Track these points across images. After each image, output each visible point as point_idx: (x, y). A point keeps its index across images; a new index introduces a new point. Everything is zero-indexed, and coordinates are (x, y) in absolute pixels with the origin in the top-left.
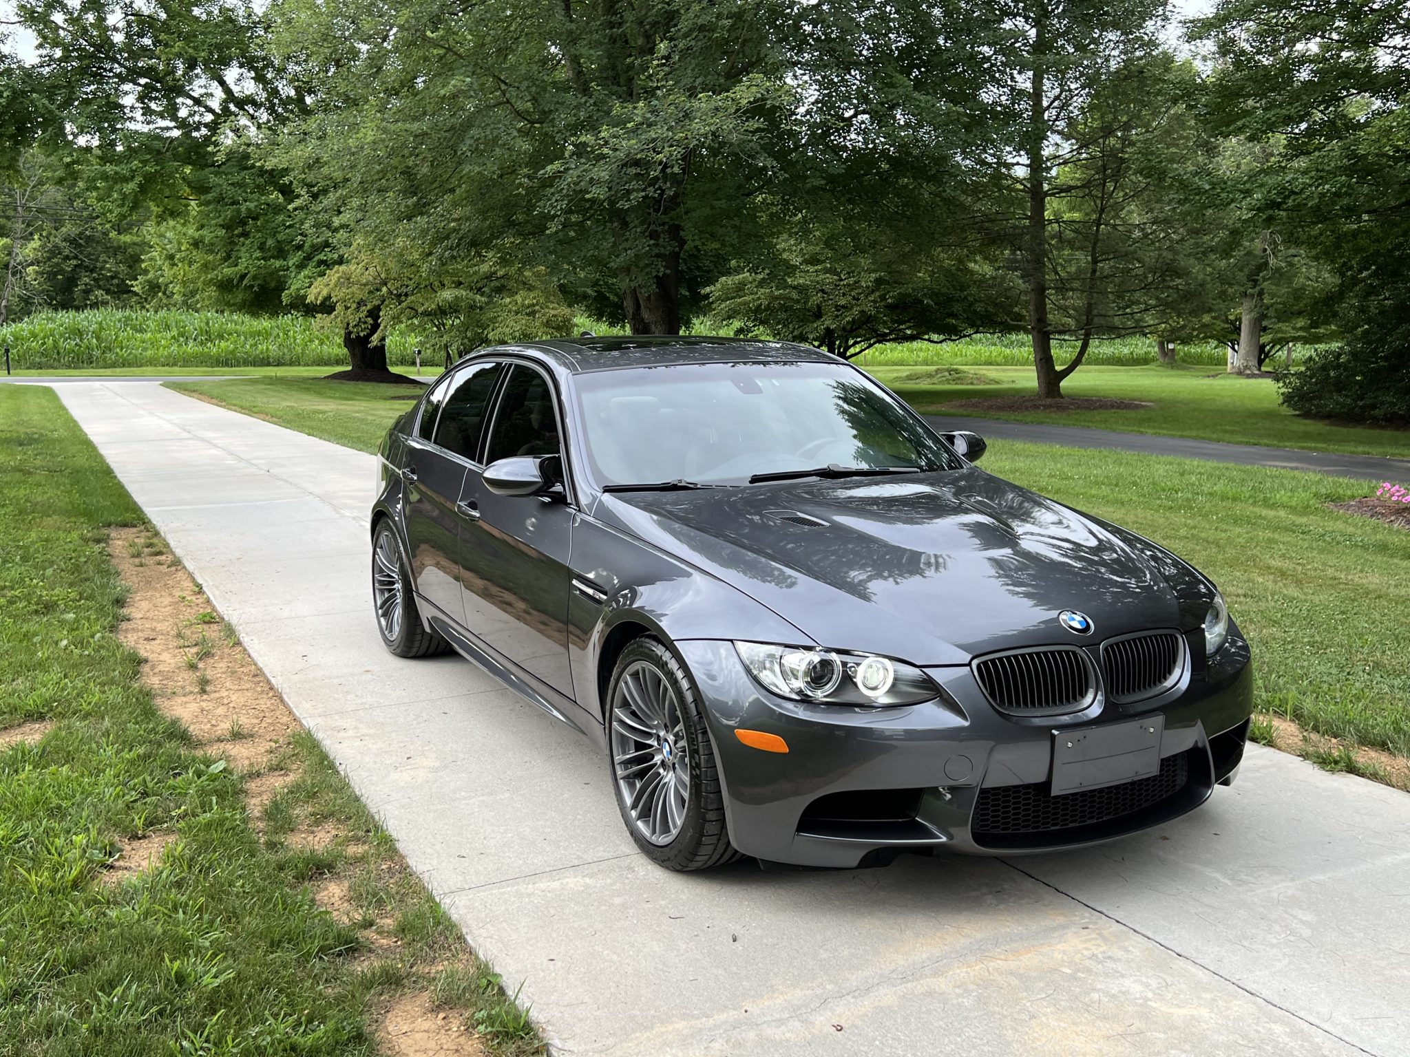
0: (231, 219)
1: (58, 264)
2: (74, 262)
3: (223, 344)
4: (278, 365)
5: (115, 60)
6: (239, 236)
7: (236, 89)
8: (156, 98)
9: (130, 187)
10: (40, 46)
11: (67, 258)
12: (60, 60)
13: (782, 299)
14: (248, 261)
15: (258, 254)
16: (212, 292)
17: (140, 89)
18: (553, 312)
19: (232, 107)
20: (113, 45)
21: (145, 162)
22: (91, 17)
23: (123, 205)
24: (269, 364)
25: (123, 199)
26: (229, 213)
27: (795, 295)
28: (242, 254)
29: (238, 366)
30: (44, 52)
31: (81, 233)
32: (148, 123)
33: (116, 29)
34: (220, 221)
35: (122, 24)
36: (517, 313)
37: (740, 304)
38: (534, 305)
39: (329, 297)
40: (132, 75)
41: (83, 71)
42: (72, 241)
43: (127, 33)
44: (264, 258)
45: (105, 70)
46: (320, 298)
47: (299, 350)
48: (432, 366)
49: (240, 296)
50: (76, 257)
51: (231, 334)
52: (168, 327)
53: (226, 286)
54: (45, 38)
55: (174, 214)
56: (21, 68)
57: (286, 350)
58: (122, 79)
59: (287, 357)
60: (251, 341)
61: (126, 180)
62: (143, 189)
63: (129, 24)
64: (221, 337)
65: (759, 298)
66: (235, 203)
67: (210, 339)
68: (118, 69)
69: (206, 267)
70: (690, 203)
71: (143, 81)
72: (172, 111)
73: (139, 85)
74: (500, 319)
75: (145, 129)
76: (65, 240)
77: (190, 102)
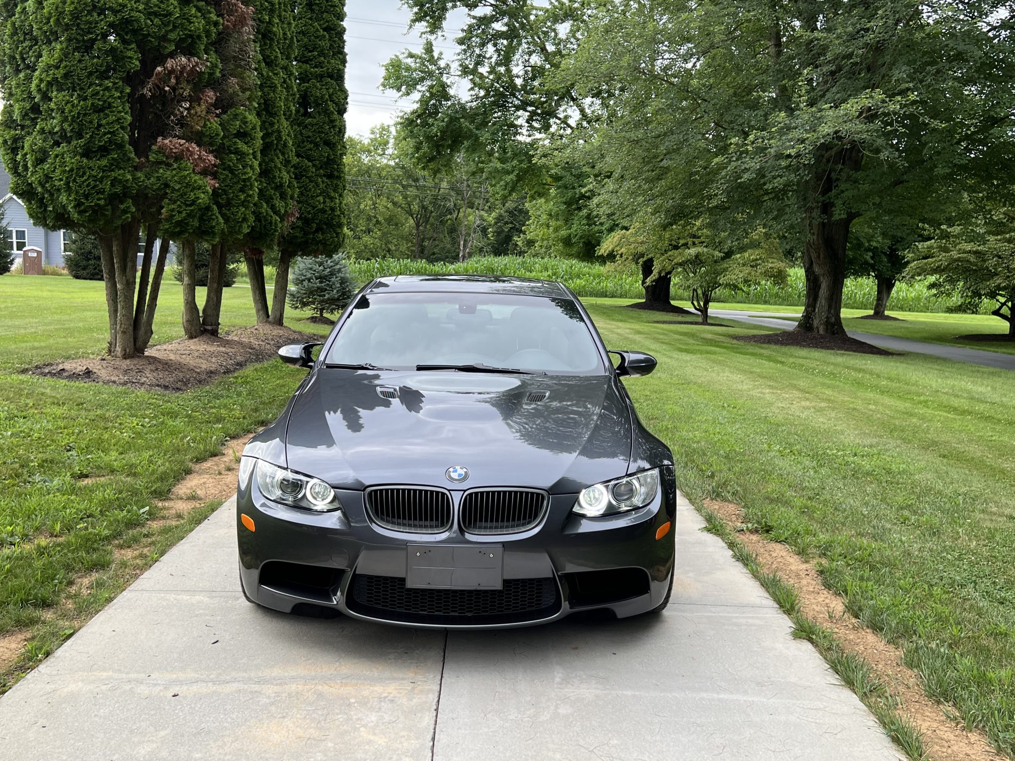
0: (570, 199)
1: (500, 227)
2: (510, 226)
3: (578, 281)
4: (612, 297)
5: (514, 95)
6: (575, 210)
7: (588, 111)
8: (537, 120)
9: (512, 177)
10: (472, 89)
11: (507, 223)
12: (483, 98)
13: (961, 261)
14: (577, 227)
15: (585, 222)
16: (560, 246)
17: (529, 114)
18: (770, 265)
19: (585, 124)
20: (515, 85)
21: (521, 162)
22: (502, 69)
23: (505, 189)
24: (606, 296)
25: (506, 186)
26: (570, 194)
27: (972, 259)
28: (574, 222)
29: (586, 296)
30: (473, 93)
31: (516, 207)
32: (530, 136)
33: (518, 77)
34: (564, 200)
35: (521, 73)
36: (744, 265)
37: (926, 264)
38: (757, 260)
39: (613, 251)
40: (523, 106)
41: (493, 103)
42: (510, 212)
43: (524, 78)
44: (588, 224)
45: (508, 102)
46: (607, 252)
47: (628, 287)
48: (718, 302)
49: (575, 250)
50: (512, 223)
51: (585, 275)
52: (547, 269)
53: (567, 242)
54: (474, 84)
55: (540, 195)
56: (459, 103)
57: (619, 287)
58: (518, 108)
59: (619, 292)
60: (597, 281)
61: (508, 173)
62: (519, 178)
63: (526, 72)
64: (578, 277)
65: (941, 260)
66: (574, 188)
67: (571, 278)
68: (517, 102)
69: (556, 230)
70: (843, 186)
71: (530, 109)
72: (546, 127)
73: (527, 111)
74: (730, 269)
75: (529, 140)
76: (507, 212)
77: (558, 122)
